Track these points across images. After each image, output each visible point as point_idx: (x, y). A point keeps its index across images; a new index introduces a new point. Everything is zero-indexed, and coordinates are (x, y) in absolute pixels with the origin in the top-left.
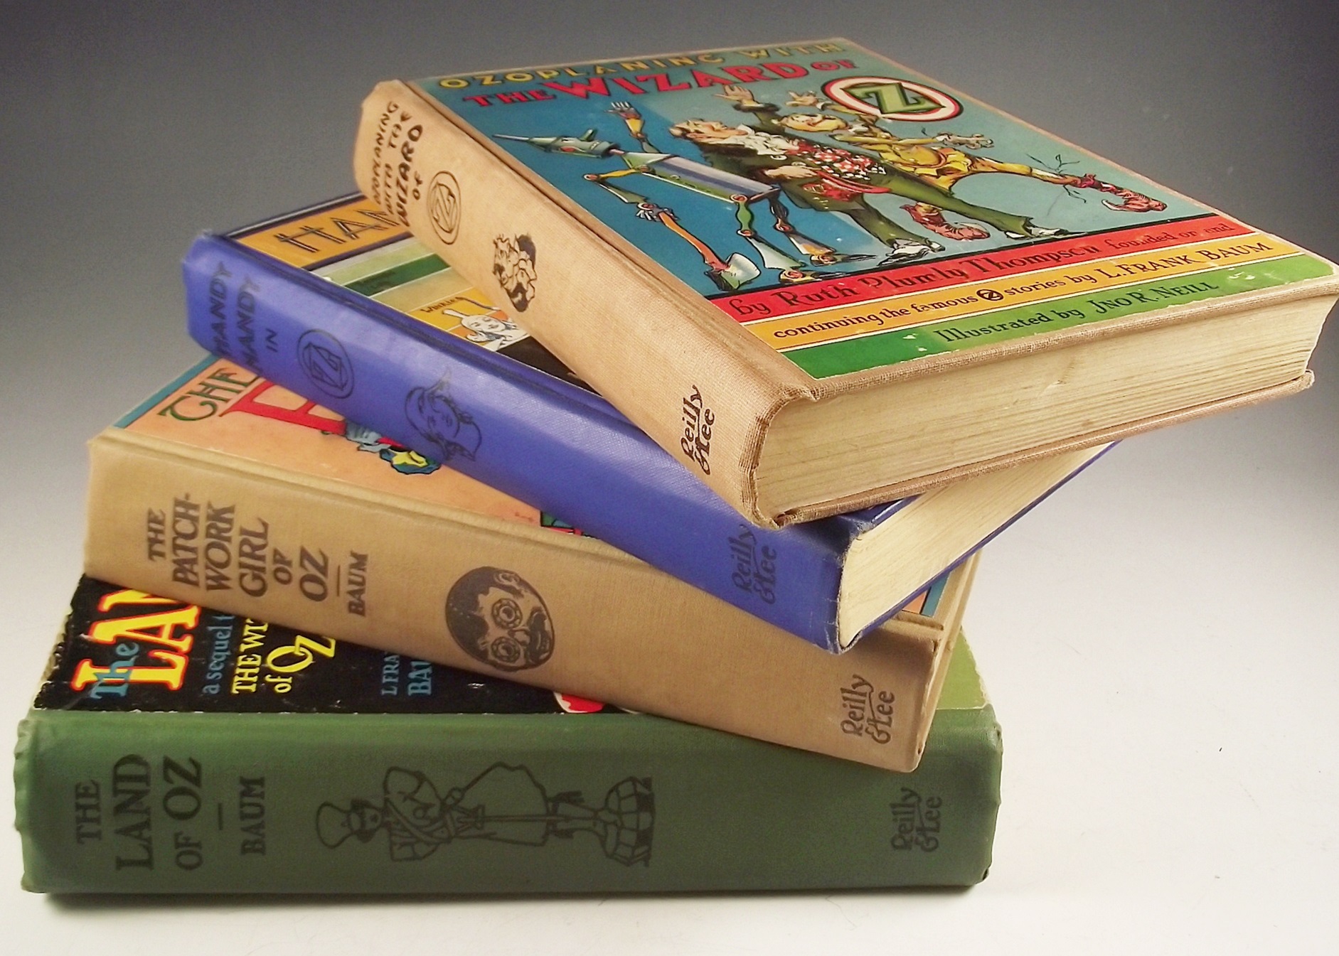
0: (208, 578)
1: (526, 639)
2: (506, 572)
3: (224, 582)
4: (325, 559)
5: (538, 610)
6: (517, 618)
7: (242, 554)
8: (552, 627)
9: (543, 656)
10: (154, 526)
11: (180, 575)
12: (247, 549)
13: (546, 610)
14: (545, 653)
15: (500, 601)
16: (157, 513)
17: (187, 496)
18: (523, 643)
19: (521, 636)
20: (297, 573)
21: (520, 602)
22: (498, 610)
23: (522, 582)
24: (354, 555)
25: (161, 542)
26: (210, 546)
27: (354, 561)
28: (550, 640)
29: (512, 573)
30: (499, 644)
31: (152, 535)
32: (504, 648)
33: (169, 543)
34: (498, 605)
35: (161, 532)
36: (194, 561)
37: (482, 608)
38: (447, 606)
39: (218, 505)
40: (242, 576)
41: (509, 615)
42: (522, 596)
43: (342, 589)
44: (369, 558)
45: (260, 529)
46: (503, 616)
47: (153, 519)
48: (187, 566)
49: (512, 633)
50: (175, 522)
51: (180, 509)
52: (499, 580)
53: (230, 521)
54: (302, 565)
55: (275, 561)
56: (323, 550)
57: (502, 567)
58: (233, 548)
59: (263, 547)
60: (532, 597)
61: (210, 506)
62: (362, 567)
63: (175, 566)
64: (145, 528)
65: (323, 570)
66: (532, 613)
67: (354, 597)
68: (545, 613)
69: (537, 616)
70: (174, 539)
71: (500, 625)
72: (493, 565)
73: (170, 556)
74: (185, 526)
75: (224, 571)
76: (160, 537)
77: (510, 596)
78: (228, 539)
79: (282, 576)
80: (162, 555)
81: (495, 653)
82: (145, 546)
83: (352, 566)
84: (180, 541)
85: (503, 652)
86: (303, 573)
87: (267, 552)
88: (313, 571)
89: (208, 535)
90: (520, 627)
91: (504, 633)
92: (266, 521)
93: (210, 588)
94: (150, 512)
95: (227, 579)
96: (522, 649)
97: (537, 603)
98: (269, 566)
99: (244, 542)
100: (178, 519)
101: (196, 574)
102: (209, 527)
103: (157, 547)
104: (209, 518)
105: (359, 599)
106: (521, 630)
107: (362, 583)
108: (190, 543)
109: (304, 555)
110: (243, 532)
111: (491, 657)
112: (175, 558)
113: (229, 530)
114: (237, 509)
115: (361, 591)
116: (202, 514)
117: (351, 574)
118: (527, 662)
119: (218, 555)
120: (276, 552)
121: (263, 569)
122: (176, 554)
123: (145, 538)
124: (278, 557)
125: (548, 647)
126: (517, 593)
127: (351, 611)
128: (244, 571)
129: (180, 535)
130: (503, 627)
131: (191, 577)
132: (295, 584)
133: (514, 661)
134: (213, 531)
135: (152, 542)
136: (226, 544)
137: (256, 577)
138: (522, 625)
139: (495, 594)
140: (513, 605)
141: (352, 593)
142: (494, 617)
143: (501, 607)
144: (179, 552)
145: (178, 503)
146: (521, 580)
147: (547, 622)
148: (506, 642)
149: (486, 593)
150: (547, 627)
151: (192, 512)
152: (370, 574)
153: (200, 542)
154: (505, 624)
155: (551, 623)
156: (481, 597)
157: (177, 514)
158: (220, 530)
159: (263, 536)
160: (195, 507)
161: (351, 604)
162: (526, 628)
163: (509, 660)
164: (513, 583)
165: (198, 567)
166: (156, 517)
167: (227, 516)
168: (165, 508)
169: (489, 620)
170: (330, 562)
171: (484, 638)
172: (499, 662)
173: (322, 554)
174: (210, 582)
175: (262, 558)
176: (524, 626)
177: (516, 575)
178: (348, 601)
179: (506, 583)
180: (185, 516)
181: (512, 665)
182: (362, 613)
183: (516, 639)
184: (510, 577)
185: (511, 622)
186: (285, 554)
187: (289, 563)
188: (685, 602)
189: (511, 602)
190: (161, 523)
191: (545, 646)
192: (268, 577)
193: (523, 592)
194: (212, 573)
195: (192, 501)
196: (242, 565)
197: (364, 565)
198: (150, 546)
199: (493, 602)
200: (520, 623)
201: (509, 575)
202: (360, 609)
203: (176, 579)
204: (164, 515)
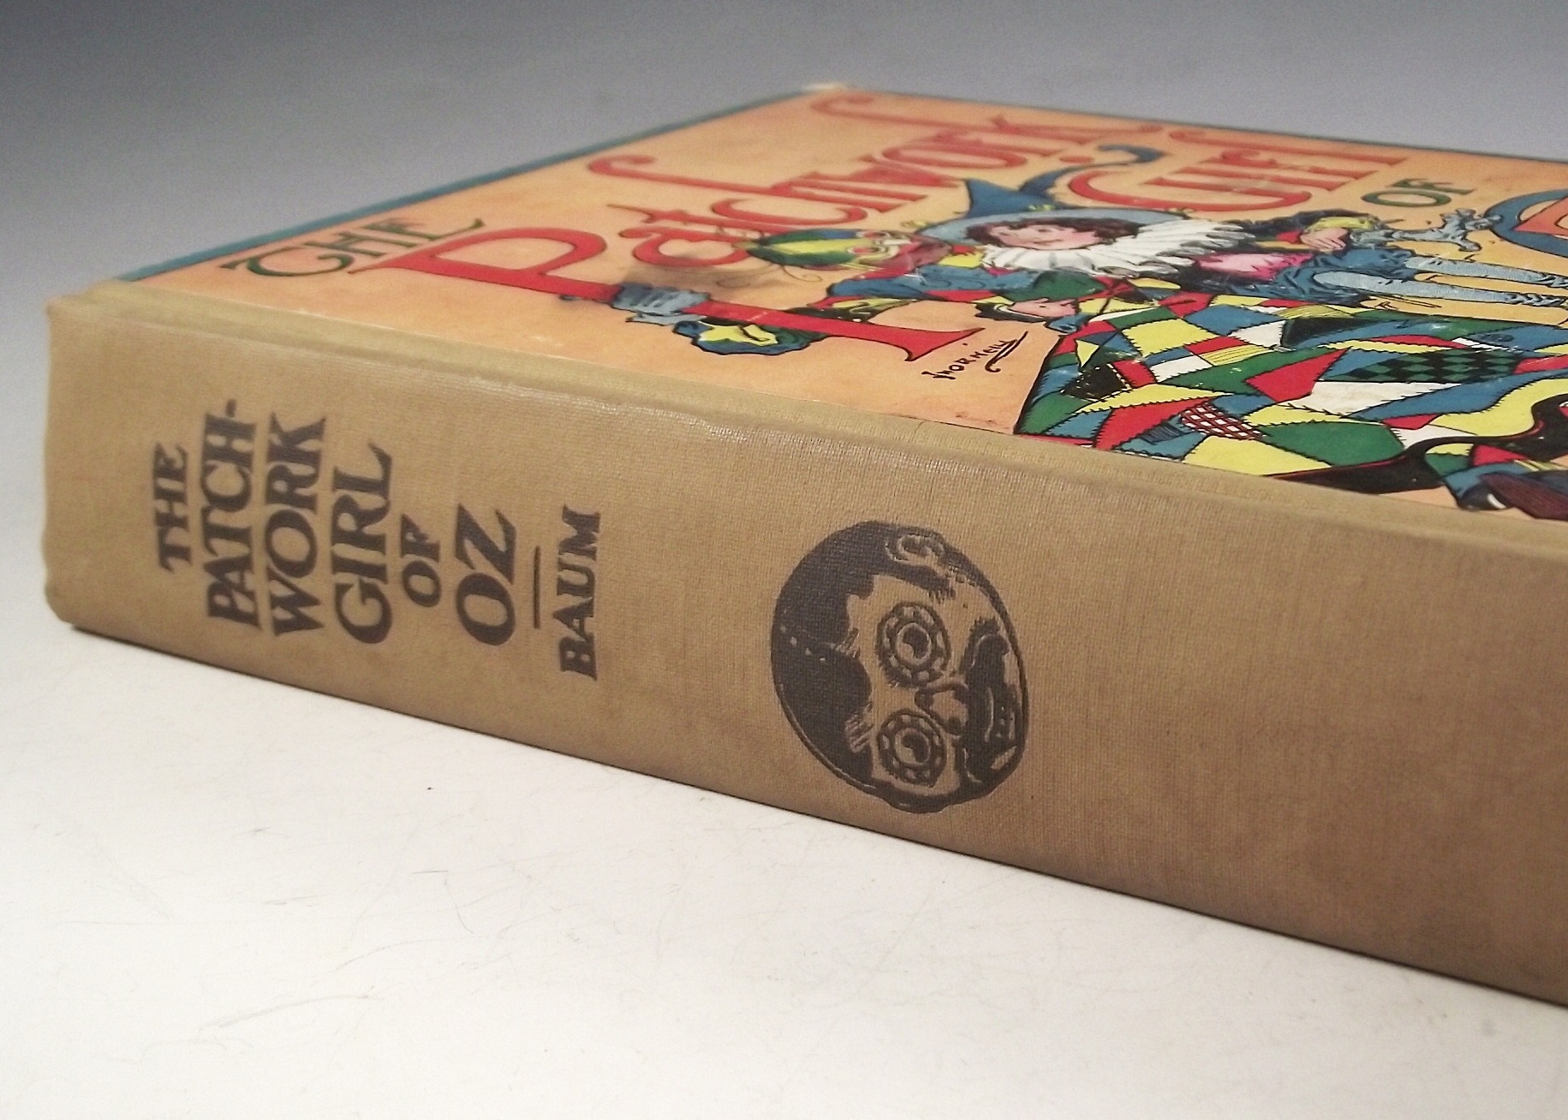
0: (275, 602)
1: (961, 713)
2: (913, 530)
3: (306, 611)
4: (509, 532)
5: (989, 626)
6: (936, 652)
7: (339, 536)
8: (1022, 677)
9: (999, 762)
10: (166, 484)
11: (222, 600)
12: (347, 522)
13: (1009, 627)
14: (1004, 749)
15: (897, 610)
16: (172, 453)
17: (231, 408)
18: (952, 726)
19: (947, 705)
20: (451, 573)
21: (945, 609)
22: (892, 636)
23: (951, 556)
24: (570, 516)
25: (182, 523)
26: (277, 521)
27: (570, 532)
28: (1015, 708)
29: (925, 533)
30: (895, 731)
31: (162, 506)
32: (907, 741)
33: (195, 522)
34: (893, 622)
35: (178, 497)
36: (244, 564)
37: (855, 631)
38: (775, 632)
39: (292, 422)
40: (341, 590)
41: (919, 649)
42: (952, 593)
43: (543, 607)
44: (603, 525)
45: (373, 471)
46: (905, 650)
47: (165, 468)
48: (233, 577)
49: (925, 699)
50: (207, 470)
51: (218, 441)
52: (896, 554)
53: (313, 458)
54: (461, 554)
55: (406, 548)
56: (502, 511)
57: (904, 521)
58: (319, 522)
59: (380, 513)
60: (976, 591)
61: (274, 426)
62: (588, 547)
63: (209, 580)
64: (149, 492)
65: (504, 561)
66: (973, 639)
67: (570, 626)
68: (1003, 633)
69: (985, 641)
70: (205, 512)
71: (895, 675)
72: (880, 518)
73: (201, 556)
74: (226, 480)
75: (305, 584)
76: (179, 510)
77: (920, 594)
78: (310, 503)
79: (421, 584)
80: (183, 553)
81: (888, 756)
82: (151, 533)
83: (568, 546)
84: (218, 517)
85: (906, 755)
86: (464, 572)
87: (388, 528)
88: (484, 567)
89: (272, 496)
90: (946, 678)
91: (905, 699)
92: (387, 450)
93: (281, 627)
94: (159, 453)
95: (312, 601)
96: (948, 739)
97: (987, 611)
98: (394, 561)
99: (344, 505)
100: (211, 462)
101: (250, 595)
102: (274, 475)
103: (176, 537)
104: (274, 453)
105: (580, 630)
106: (945, 688)
107: (588, 589)
108: (237, 520)
109: (466, 526)
110: (341, 481)
111: (879, 773)
112: (209, 558)
113: (311, 480)
114: (329, 428)
115: (586, 610)
116: (257, 447)
117: (563, 566)
118: (965, 782)
119: (290, 543)
120: (407, 524)
121: (379, 571)
122: (212, 551)
123: (151, 516)
124: (410, 537)
125: (1011, 735)
126: (937, 586)
127: (566, 665)
128: (345, 578)
129: (217, 501)
130: (905, 683)
131: (243, 604)
132: (447, 601)
133: (931, 782)
134: (280, 486)
135: (166, 522)
136: (305, 513)
137: (369, 592)
138: (950, 672)
139: (888, 591)
140: (930, 620)
141: (565, 616)
142: (883, 654)
143: (898, 626)
144: (218, 544)
145: (213, 425)
146: (948, 549)
147: (1009, 659)
148: (913, 725)
149: (864, 590)
150: (1010, 676)
151: (240, 445)
152: (607, 564)
153: (255, 515)
154: (908, 673)
155: (1020, 663)
156: (853, 602)
157: (210, 453)
158: (296, 482)
159: (380, 487)
160: (246, 431)
161: (565, 645)
162: (961, 680)
163: (920, 780)
164: (930, 561)
165: (255, 580)
166: (170, 462)
167: (309, 445)
168: (189, 438)
169: (871, 664)
170: (519, 540)
171: (861, 716)
172: (900, 784)
173: (502, 520)
174: (282, 614)
175: (377, 543)
176: (953, 674)
177: (938, 537)
178: (559, 638)
179: (913, 560)
180: (226, 454)
181: (923, 790)
182: (589, 670)
183: (935, 715)
184: (923, 543)
185: (922, 668)
186: (424, 529)
187: (433, 551)
188: (1364, 583)
189: (923, 611)
190: (179, 475)
191: (1005, 731)
192: (392, 590)
193: (952, 582)
194: (281, 591)
195: (241, 416)
196: (340, 565)
197: (591, 539)
198: (162, 535)
199: (883, 612)
200: (944, 666)
201: (919, 540)
202: (585, 658)
203: (215, 611)
204: (184, 455)
